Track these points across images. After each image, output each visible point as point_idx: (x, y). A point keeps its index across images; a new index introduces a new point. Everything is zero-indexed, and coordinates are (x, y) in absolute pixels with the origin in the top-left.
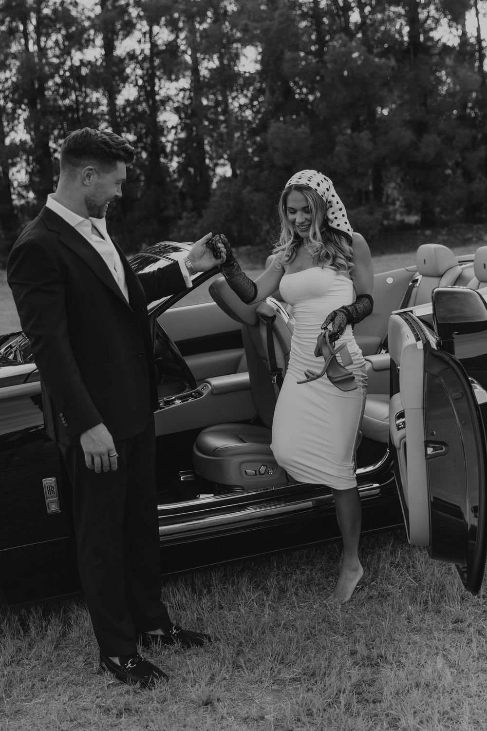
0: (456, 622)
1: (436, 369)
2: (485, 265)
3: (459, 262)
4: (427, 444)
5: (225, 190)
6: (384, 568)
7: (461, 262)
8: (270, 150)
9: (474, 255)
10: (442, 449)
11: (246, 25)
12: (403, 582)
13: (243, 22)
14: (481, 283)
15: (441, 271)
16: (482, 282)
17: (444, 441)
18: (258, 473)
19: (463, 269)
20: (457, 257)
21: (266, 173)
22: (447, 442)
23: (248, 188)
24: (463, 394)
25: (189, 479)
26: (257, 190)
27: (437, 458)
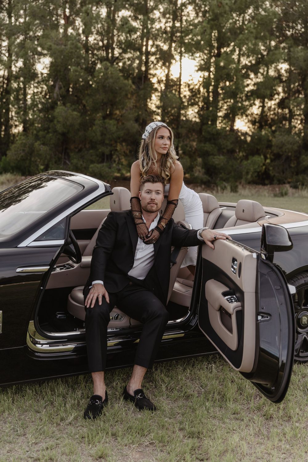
0: (234, 414)
1: (265, 271)
2: (243, 211)
3: (220, 206)
4: (258, 314)
5: (24, 141)
6: (181, 379)
7: (221, 206)
8: (55, 122)
9: (236, 204)
10: (268, 317)
11: (51, 46)
12: (195, 388)
13: (49, 44)
14: (238, 221)
15: (210, 210)
16: (239, 219)
17: (269, 313)
18: (114, 318)
19: (222, 210)
20: (219, 203)
21: (51, 135)
22: (271, 314)
23: (38, 142)
24: (281, 287)
25: (63, 317)
26: (44, 144)
27: (265, 322)
